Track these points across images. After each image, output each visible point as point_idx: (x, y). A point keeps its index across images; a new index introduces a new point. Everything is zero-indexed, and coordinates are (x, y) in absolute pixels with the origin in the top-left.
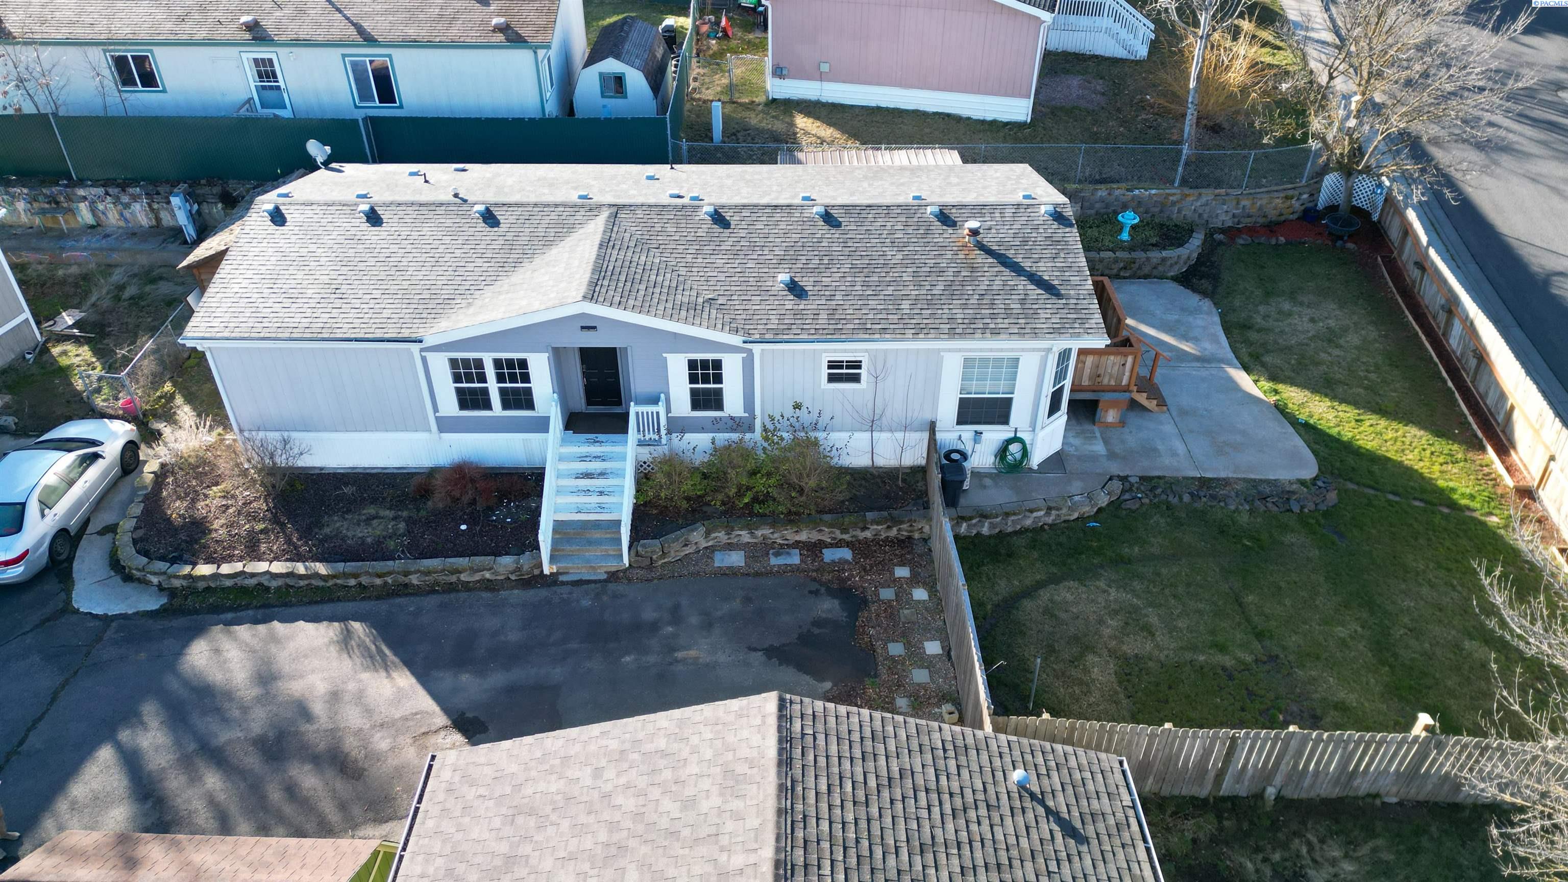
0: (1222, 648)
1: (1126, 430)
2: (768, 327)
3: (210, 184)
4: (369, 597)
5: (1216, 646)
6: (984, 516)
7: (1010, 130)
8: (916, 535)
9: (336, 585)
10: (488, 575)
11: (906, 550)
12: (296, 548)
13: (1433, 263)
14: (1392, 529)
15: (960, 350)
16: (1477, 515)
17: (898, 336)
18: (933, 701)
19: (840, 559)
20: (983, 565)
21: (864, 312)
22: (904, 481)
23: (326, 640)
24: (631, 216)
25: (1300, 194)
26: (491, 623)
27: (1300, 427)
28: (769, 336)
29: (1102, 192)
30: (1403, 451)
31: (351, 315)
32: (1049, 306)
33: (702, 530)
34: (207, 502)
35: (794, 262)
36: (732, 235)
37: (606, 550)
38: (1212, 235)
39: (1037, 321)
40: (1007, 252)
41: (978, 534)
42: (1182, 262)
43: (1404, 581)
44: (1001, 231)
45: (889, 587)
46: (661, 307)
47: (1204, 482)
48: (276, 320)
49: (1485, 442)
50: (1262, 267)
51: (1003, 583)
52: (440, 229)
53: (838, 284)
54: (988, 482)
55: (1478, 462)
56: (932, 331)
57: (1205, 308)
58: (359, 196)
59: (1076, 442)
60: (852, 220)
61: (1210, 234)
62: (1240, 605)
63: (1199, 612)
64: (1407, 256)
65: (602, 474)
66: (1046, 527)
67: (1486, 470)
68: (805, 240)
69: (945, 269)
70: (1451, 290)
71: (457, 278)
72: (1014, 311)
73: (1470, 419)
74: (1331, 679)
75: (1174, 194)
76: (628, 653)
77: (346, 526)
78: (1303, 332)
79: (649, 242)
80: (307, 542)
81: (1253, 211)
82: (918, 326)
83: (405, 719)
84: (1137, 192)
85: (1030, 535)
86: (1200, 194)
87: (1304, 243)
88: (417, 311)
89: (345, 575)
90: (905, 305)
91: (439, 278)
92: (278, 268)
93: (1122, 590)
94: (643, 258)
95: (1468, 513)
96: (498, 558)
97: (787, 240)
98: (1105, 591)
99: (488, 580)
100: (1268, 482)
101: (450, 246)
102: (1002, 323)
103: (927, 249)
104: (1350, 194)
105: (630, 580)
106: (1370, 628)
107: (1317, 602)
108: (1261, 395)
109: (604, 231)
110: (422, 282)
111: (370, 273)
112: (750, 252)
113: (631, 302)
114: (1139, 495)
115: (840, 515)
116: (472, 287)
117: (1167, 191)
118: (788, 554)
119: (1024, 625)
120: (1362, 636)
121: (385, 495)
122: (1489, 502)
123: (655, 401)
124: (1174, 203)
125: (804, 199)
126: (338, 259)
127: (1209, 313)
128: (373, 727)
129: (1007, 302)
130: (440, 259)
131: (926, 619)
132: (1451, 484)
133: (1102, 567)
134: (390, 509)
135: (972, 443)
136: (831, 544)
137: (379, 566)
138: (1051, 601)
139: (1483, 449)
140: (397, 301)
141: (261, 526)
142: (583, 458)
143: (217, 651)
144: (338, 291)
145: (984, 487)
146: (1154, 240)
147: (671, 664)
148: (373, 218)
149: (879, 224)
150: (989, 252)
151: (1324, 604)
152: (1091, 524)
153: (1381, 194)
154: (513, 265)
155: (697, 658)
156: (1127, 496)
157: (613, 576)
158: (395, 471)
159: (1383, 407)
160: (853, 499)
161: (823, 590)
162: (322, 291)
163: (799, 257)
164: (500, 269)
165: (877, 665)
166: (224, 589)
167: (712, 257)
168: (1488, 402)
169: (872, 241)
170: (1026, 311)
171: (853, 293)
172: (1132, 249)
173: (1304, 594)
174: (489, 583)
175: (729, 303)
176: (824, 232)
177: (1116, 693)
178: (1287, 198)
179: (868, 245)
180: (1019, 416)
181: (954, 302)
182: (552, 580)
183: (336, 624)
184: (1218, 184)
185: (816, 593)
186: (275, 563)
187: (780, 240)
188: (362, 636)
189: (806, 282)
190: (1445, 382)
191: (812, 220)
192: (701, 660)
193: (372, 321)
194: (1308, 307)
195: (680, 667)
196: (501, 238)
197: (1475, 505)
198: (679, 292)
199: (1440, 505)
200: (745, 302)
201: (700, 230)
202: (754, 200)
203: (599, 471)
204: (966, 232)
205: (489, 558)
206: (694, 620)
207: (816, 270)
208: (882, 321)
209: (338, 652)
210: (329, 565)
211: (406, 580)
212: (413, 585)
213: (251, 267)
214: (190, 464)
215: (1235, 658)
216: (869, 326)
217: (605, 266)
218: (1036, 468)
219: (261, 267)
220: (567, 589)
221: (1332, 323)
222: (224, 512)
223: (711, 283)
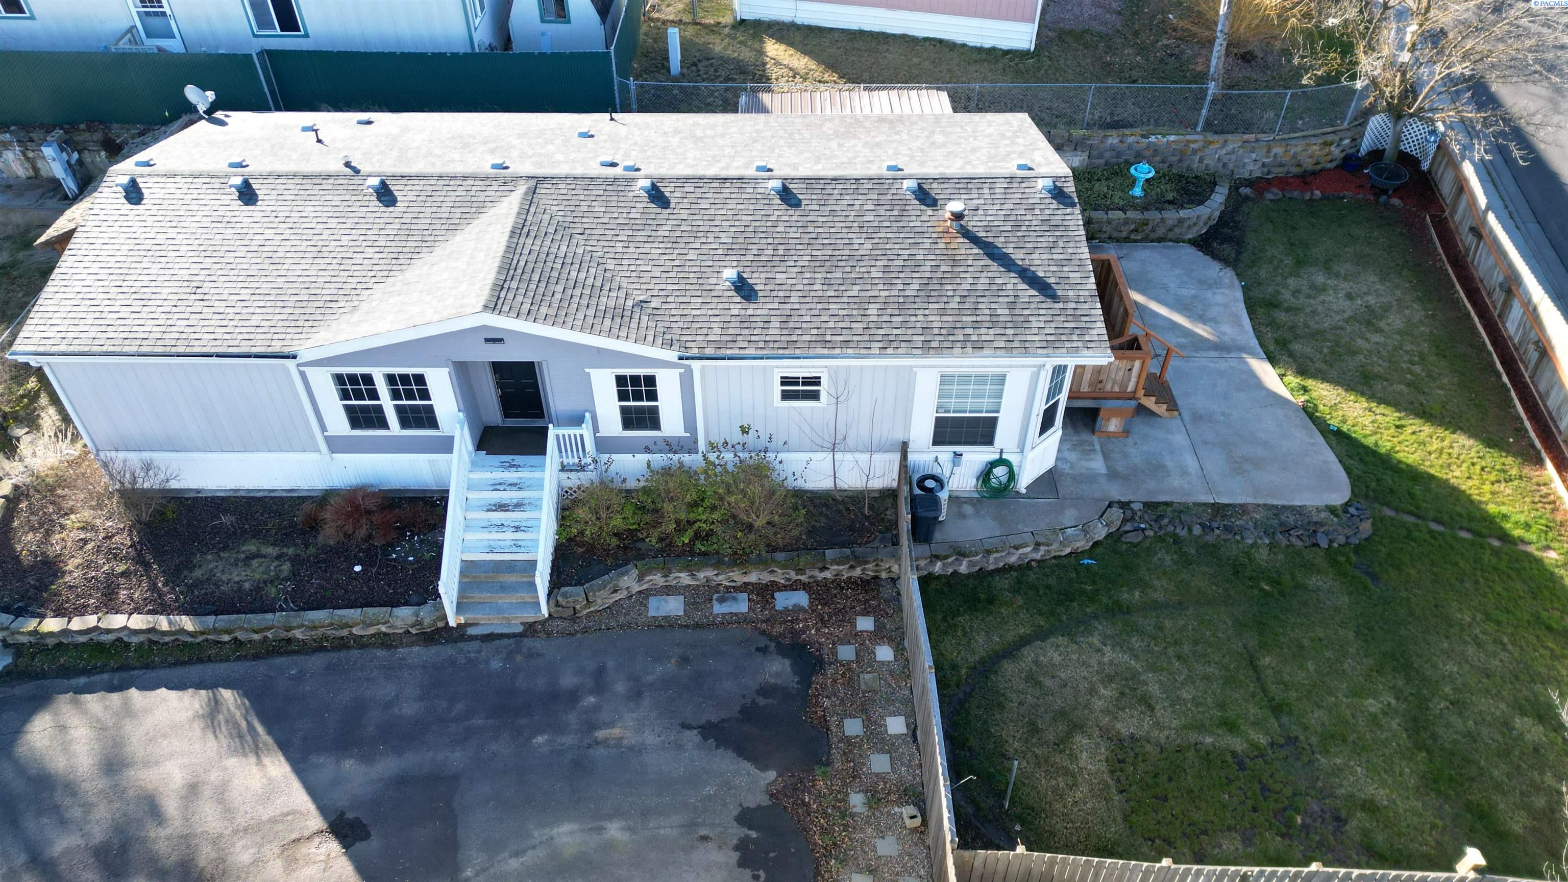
0: (1231, 726)
1: (1130, 441)
2: (710, 338)
3: (89, 129)
4: (245, 656)
5: (1225, 724)
6: (961, 554)
7: (1011, 60)
8: (884, 575)
9: (207, 640)
10: (384, 629)
11: (871, 594)
12: (160, 596)
13: (1491, 231)
14: (1435, 569)
15: (936, 367)
16: (1532, 549)
17: (863, 351)
18: (893, 797)
19: (794, 606)
20: (959, 615)
21: (823, 318)
22: (871, 507)
23: (190, 713)
24: (552, 191)
25: (1341, 139)
26: (386, 690)
27: (1331, 436)
28: (709, 351)
29: (1113, 139)
30: (1449, 465)
31: (212, 323)
32: (1042, 312)
33: (634, 573)
34: (63, 535)
35: (743, 252)
36: (671, 217)
37: (522, 598)
38: (1237, 188)
39: (1027, 332)
40: (996, 240)
41: (955, 573)
42: (1201, 223)
43: (1447, 637)
44: (990, 212)
45: (849, 643)
46: (580, 316)
47: (1218, 509)
48: (122, 329)
49: (1544, 454)
50: (1294, 228)
51: (980, 639)
52: (326, 209)
53: (794, 281)
54: (968, 509)
55: (1534, 480)
56: (903, 345)
57: (1227, 281)
58: (232, 165)
59: (1072, 456)
60: (814, 197)
61: (1235, 187)
62: (1256, 669)
63: (1206, 678)
64: (1459, 218)
65: (519, 506)
66: (1033, 563)
67: (1544, 490)
68: (758, 224)
69: (922, 263)
70: (1511, 265)
71: (342, 273)
72: (1002, 319)
73: (1527, 424)
74: (1359, 769)
75: (1196, 141)
76: (541, 732)
77: (220, 568)
78: (1337, 313)
79: (572, 225)
80: (174, 589)
81: (1285, 159)
82: (886, 338)
83: (274, 821)
84: (1153, 139)
85: (1015, 574)
86: (1226, 141)
87: (1343, 198)
88: (292, 317)
89: (215, 630)
90: (873, 310)
91: (321, 273)
92: (130, 259)
93: (1118, 648)
94: (564, 248)
95: (1522, 547)
96: (395, 610)
97: (737, 223)
98: (1099, 650)
99: (385, 634)
100: (1292, 509)
101: (335, 231)
102: (987, 334)
103: (902, 235)
104: (1398, 140)
105: (549, 634)
106: (1406, 700)
107: (1346, 666)
108: (1285, 393)
109: (519, 213)
110: (301, 279)
111: (239, 267)
112: (692, 240)
113: (544, 310)
114: (1143, 526)
115: (795, 553)
116: (359, 286)
117: (1188, 137)
118: (735, 599)
119: (1003, 695)
120: (1396, 711)
121: (270, 526)
122: (1546, 533)
123: (578, 420)
124: (1195, 152)
125: (759, 169)
126: (202, 248)
127: (1231, 287)
128: (236, 832)
129: (993, 306)
130: (324, 249)
131: (890, 685)
132: (1504, 509)
133: (1096, 617)
134: (274, 544)
135: (950, 465)
136: (785, 586)
137: (256, 619)
138: (1036, 662)
139: (1540, 462)
140: (268, 304)
141: (121, 568)
142: (497, 486)
143: (63, 728)
144: (199, 291)
145: (963, 516)
146: (1170, 196)
147: (589, 746)
148: (247, 194)
149: (845, 203)
150: (975, 240)
151: (1354, 668)
152: (1086, 561)
153: (1435, 142)
154: (410, 256)
155: (621, 738)
156: (1128, 527)
157: (531, 629)
158: (284, 494)
159: (1428, 410)
160: (811, 532)
161: (772, 646)
162: (180, 290)
163: (750, 247)
164: (394, 261)
165: (830, 747)
166: (76, 646)
167: (646, 245)
168: (1549, 403)
169: (837, 225)
170: (1015, 318)
171: (812, 294)
172: (1145, 208)
173: (1328, 654)
174: (387, 638)
175: (665, 306)
176: (780, 213)
177: (1108, 786)
178: (1326, 144)
179: (832, 230)
180: (1005, 436)
181: (931, 306)
182: (458, 635)
183: (203, 692)
184: (1248, 128)
185: (763, 650)
186: (135, 615)
187: (728, 223)
188: (232, 709)
189: (756, 280)
190: (1499, 376)
191: (767, 197)
192: (625, 742)
193: (238, 330)
194: (1345, 279)
195: (600, 752)
196: (397, 220)
197: (1530, 536)
198: (605, 292)
199: (1490, 536)
200: (683, 306)
201: (633, 210)
202: (701, 172)
203: (515, 501)
204: (948, 215)
205: (384, 609)
206: (620, 687)
207: (769, 264)
208: (844, 332)
209: (203, 729)
210: (197, 619)
211: (290, 635)
212: (298, 640)
213: (99, 259)
214: (47, 485)
215: (1247, 741)
216: (828, 338)
217: (515, 262)
218: (1024, 491)
219: (109, 259)
220: (476, 645)
221: (1371, 300)
222: (81, 548)
223: (642, 280)
